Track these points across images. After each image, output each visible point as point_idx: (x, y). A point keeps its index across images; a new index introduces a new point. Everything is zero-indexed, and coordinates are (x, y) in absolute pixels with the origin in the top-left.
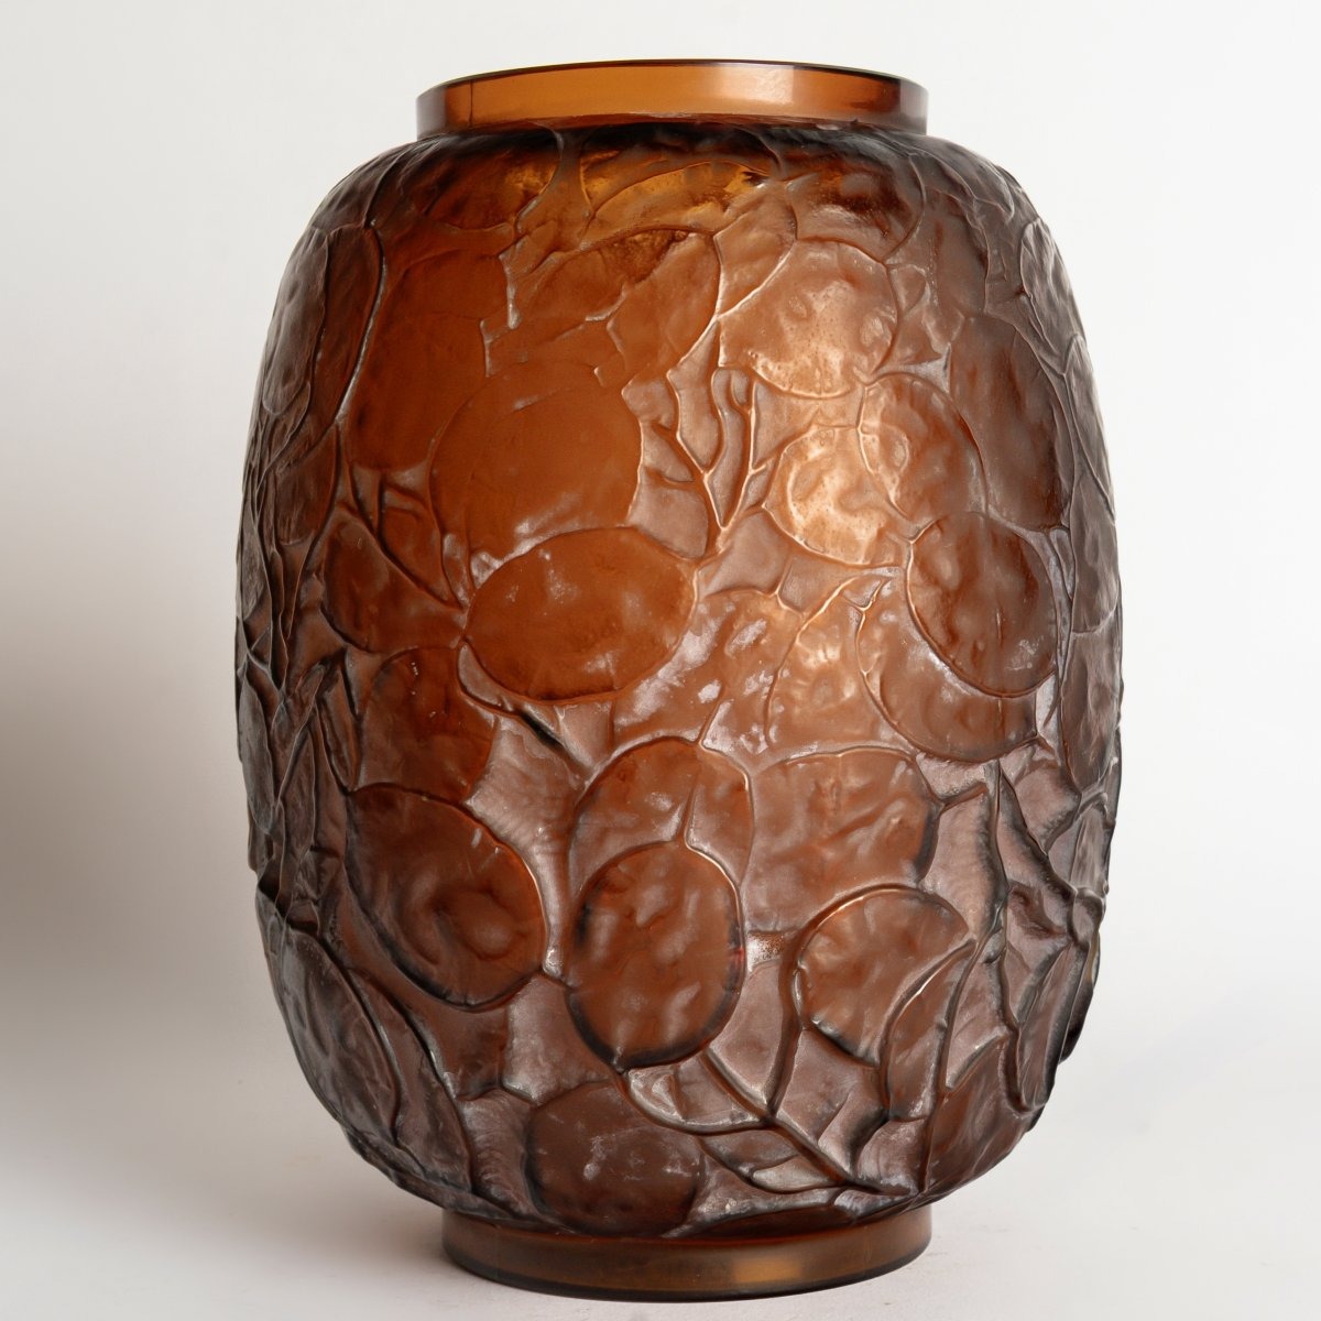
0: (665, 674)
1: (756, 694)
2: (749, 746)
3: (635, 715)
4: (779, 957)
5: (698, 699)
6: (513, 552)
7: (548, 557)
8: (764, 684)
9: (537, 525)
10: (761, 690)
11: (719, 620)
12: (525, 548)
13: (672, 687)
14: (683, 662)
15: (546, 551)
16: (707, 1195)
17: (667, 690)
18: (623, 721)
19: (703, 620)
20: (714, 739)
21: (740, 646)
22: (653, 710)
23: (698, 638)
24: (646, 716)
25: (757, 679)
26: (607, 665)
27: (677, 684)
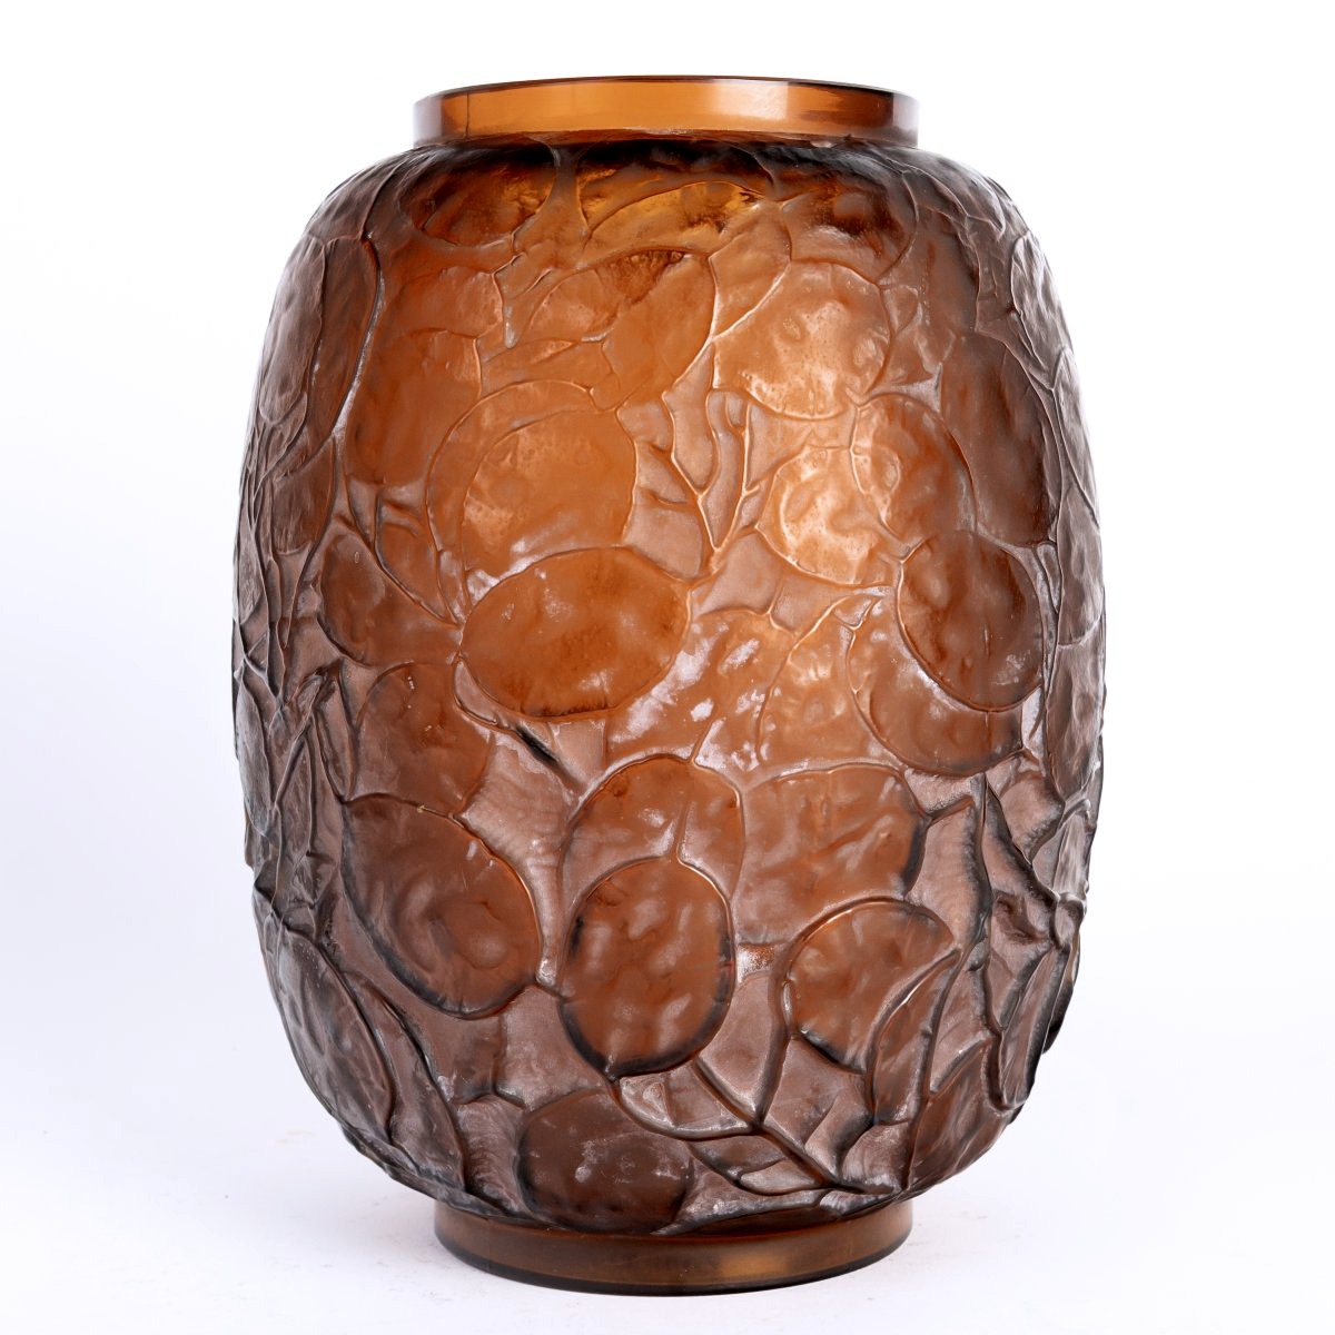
0: (660, 693)
1: (748, 713)
2: (740, 763)
3: (629, 732)
4: (768, 968)
5: (691, 717)
6: (508, 570)
7: (543, 576)
8: (756, 702)
9: (533, 544)
10: (752, 708)
11: (713, 640)
12: (521, 566)
13: (665, 706)
14: (676, 681)
15: (541, 570)
16: (696, 1195)
17: (661, 708)
18: (617, 738)
19: (697, 639)
20: (706, 757)
21: (732, 665)
22: (647, 728)
23: (691, 657)
24: (639, 734)
25: (749, 698)
26: (602, 683)
27: (670, 702)
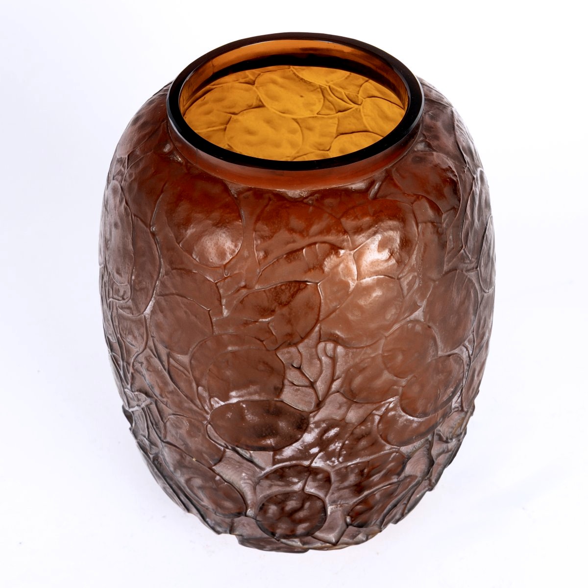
0: (297, 445)
1: (335, 450)
2: (331, 464)
3: (283, 456)
4: (341, 508)
5: (309, 452)
6: (228, 401)
7: (244, 406)
8: (338, 446)
9: (239, 394)
10: (336, 448)
11: (319, 429)
12: (234, 401)
13: (299, 449)
14: (303, 442)
15: (243, 404)
17: (297, 450)
18: (278, 457)
19: (313, 429)
20: (316, 463)
21: (328, 436)
22: (291, 455)
23: (310, 434)
24: (288, 457)
25: (335, 445)
26: (271, 442)
27: (301, 448)
